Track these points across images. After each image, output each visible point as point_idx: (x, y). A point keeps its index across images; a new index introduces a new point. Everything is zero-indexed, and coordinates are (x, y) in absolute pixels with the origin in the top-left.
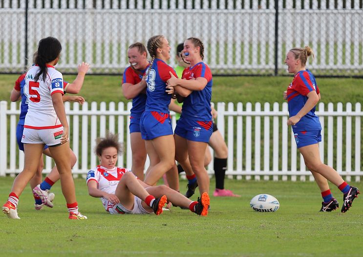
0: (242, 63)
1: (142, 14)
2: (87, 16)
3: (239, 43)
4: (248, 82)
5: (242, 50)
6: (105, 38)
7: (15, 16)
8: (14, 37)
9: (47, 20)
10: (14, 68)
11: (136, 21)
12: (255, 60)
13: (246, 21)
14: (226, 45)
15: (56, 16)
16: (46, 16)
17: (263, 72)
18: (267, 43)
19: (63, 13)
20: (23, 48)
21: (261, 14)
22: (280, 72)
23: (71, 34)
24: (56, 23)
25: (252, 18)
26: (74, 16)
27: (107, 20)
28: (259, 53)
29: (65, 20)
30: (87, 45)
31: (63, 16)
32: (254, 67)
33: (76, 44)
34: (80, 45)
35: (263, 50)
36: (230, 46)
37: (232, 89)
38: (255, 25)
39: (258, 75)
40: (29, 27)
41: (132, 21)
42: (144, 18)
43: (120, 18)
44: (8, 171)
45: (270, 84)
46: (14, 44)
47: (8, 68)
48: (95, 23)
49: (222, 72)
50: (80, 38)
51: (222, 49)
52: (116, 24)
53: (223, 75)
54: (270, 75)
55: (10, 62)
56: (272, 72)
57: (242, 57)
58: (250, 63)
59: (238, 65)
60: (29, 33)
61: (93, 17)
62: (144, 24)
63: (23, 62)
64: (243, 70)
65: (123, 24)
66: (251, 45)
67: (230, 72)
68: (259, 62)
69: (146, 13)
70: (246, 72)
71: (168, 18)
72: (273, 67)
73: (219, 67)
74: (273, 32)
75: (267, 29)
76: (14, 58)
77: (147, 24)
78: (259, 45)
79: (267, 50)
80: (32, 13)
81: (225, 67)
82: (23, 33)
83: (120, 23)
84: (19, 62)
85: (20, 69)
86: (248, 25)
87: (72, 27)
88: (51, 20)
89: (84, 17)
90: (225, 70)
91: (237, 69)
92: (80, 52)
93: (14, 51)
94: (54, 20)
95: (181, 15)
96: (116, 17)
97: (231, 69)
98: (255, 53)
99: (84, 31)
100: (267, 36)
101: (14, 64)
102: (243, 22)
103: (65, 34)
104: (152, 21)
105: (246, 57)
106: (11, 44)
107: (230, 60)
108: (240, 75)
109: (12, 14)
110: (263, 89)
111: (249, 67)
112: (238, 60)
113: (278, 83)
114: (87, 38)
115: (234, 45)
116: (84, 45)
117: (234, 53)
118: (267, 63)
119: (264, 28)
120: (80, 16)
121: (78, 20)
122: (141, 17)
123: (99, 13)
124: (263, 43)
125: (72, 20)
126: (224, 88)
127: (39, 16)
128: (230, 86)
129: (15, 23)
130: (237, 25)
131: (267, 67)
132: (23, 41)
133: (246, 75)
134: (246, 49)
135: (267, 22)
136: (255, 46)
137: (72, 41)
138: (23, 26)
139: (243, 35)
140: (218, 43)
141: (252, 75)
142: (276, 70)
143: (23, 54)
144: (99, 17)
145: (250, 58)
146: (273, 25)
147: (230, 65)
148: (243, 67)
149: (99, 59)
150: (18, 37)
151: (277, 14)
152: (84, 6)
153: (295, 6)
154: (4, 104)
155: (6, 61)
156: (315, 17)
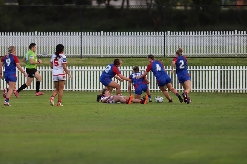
0: (153, 53)
2: (101, 38)
3: (152, 46)
5: (153, 49)
6: (108, 45)
7: (77, 38)
8: (77, 45)
9: (88, 39)
10: (77, 55)
12: (157, 52)
14: (148, 47)
16: (88, 38)
17: (160, 56)
18: (161, 46)
19: (93, 37)
20: (80, 48)
21: (159, 37)
22: (166, 56)
23: (96, 44)
24: (91, 40)
25: (156, 38)
26: (97, 38)
27: (108, 39)
28: (159, 50)
30: (101, 47)
31: (93, 38)
34: (99, 47)
35: (160, 49)
36: (149, 47)
38: (157, 40)
39: (158, 57)
40: (82, 41)
41: (116, 39)
43: (112, 38)
44: (76, 90)
46: (77, 47)
47: (75, 55)
48: (104, 40)
50: (99, 45)
51: (146, 49)
52: (111, 40)
54: (162, 57)
55: (76, 53)
57: (153, 51)
58: (156, 53)
60: (82, 44)
61: (103, 38)
62: (120, 40)
63: (80, 53)
65: (113, 40)
66: (156, 47)
68: (159, 53)
69: (121, 37)
71: (128, 38)
72: (164, 54)
73: (145, 54)
74: (163, 43)
75: (161, 42)
76: (77, 52)
78: (158, 47)
79: (161, 49)
80: (83, 37)
81: (147, 54)
82: (80, 44)
84: (79, 53)
85: (79, 55)
86: (155, 40)
87: (96, 42)
88: (89, 39)
89: (100, 38)
92: (99, 50)
93: (77, 50)
94: (90, 39)
95: (133, 37)
96: (111, 38)
98: (157, 50)
99: (100, 43)
100: (161, 44)
101: (77, 54)
102: (153, 39)
103: (94, 44)
104: (123, 39)
106: (76, 47)
107: (149, 52)
109: (76, 37)
113: (165, 60)
114: (101, 45)
115: (150, 47)
116: (100, 47)
117: (150, 50)
118: (161, 53)
120: (99, 38)
121: (98, 39)
122: (119, 38)
124: (160, 46)
125: (96, 39)
127: (85, 38)
129: (77, 40)
130: (151, 40)
131: (161, 54)
132: (80, 46)
134: (154, 49)
135: (161, 39)
137: (96, 46)
138: (80, 41)
139: (153, 44)
140: (145, 46)
142: (164, 56)
143: (80, 51)
144: (105, 38)
146: (163, 40)
149: (105, 52)
150: (78, 45)
151: (164, 37)
152: (100, 35)
153: (170, 34)
154: (74, 67)
155: (75, 53)
156: (177, 38)
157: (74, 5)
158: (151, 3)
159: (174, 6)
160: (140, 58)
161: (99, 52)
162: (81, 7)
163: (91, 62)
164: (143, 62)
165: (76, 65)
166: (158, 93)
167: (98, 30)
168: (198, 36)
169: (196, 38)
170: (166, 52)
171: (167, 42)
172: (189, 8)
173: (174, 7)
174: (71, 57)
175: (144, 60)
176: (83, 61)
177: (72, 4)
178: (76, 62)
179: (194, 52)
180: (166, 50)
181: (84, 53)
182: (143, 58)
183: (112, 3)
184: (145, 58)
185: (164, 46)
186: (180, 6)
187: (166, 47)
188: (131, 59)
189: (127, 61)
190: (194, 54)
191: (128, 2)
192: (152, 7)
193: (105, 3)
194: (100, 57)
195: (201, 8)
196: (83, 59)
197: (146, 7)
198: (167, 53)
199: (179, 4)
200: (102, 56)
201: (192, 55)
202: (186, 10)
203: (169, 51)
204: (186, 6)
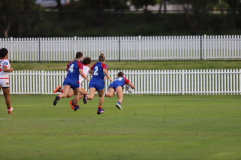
2: (139, 42)
3: (189, 50)
4: (192, 63)
5: (190, 52)
6: (145, 49)
9: (126, 44)
10: (116, 59)
11: (155, 44)
12: (194, 56)
13: (191, 43)
14: (185, 51)
15: (129, 42)
16: (126, 42)
17: (197, 60)
18: (198, 50)
20: (118, 53)
21: (196, 40)
22: (202, 60)
23: (134, 48)
24: (129, 45)
25: (193, 42)
26: (135, 42)
27: (146, 44)
30: (139, 51)
31: (131, 42)
32: (194, 58)
34: (137, 51)
35: (197, 52)
37: (187, 65)
39: (195, 61)
40: (121, 46)
45: (199, 63)
46: (116, 51)
47: (114, 59)
48: (142, 45)
49: (183, 60)
50: (137, 49)
51: (183, 52)
52: (149, 45)
54: (199, 61)
56: (200, 60)
59: (189, 57)
60: (121, 48)
61: (141, 42)
62: (158, 44)
64: (190, 59)
65: (151, 44)
66: (193, 51)
71: (166, 43)
73: (182, 58)
74: (200, 46)
75: (198, 45)
76: (116, 56)
78: (195, 51)
80: (121, 41)
81: (184, 58)
84: (117, 57)
85: (118, 59)
87: (134, 46)
91: (188, 59)
92: (137, 54)
93: (116, 54)
95: (170, 41)
96: (149, 42)
97: (186, 59)
98: (194, 53)
99: (138, 47)
100: (198, 48)
103: (132, 48)
104: (160, 44)
105: (191, 55)
106: (114, 52)
107: (186, 56)
108: (189, 61)
109: (114, 42)
110: (197, 65)
111: (192, 58)
113: (202, 63)
114: (139, 49)
115: (187, 51)
117: (187, 53)
120: (137, 42)
122: (157, 42)
125: (134, 44)
126: (184, 65)
127: (123, 42)
129: (116, 45)
130: (188, 44)
131: (198, 58)
133: (191, 61)
135: (198, 43)
137: (134, 50)
138: (118, 46)
139: (190, 48)
140: (182, 50)
141: (193, 61)
142: (201, 59)
143: (118, 55)
144: (143, 42)
145: (193, 55)
146: (200, 44)
149: (143, 56)
150: (117, 49)
151: (201, 41)
152: (138, 39)
153: (207, 38)
154: (112, 71)
155: (113, 57)
156: (214, 42)
157: (112, 10)
158: (188, 8)
159: (210, 10)
160: (178, 62)
161: (137, 56)
162: (119, 12)
163: (129, 66)
164: (180, 66)
165: (114, 69)
167: (136, 35)
168: (234, 39)
169: (233, 42)
170: (202, 56)
171: (204, 45)
172: (225, 12)
173: (210, 12)
174: (109, 61)
175: (181, 64)
176: (121, 65)
177: (111, 9)
178: (114, 66)
179: (230, 55)
180: (202, 53)
181: (122, 57)
182: (181, 62)
183: (150, 8)
185: (201, 50)
186: (216, 10)
187: (202, 51)
188: (169, 62)
189: (164, 65)
190: (230, 57)
191: (165, 7)
192: (189, 12)
193: (142, 7)
194: (138, 61)
195: (237, 13)
196: (122, 63)
197: (182, 12)
198: (204, 56)
199: (215, 8)
200: (140, 60)
201: (228, 59)
202: (222, 15)
203: (205, 55)
204: (222, 11)
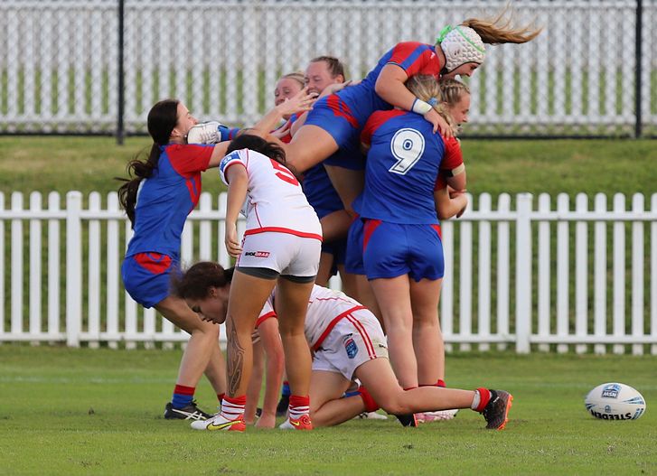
0: (568, 112)
1: (361, 10)
2: (246, 16)
3: (560, 70)
4: (581, 152)
5: (568, 84)
6: (283, 61)
7: (97, 15)
8: (97, 59)
9: (164, 23)
10: (96, 123)
11: (347, 25)
12: (594, 105)
13: (576, 26)
14: (534, 73)
15: (183, 15)
16: (161, 15)
17: (611, 130)
18: (619, 71)
19: (196, 9)
20: (114, 81)
21: (607, 10)
22: (645, 131)
23: (214, 52)
24: (182, 30)
25: (588, 18)
26: (220, 15)
27: (288, 24)
28: (602, 91)
29: (201, 23)
30: (246, 75)
31: (196, 16)
32: (592, 119)
33: (224, 73)
34: (232, 75)
35: (611, 84)
36: (543, 76)
37: (546, 165)
38: (594, 33)
39: (599, 137)
40: (128, 37)
41: (339, 25)
42: (364, 19)
43: (314, 19)
44: (85, 337)
45: (626, 154)
46: (97, 73)
47: (84, 124)
48: (263, 31)
49: (526, 130)
50: (232, 60)
51: (525, 84)
52: (307, 32)
53: (527, 137)
54: (625, 137)
55: (88, 110)
56: (629, 130)
57: (568, 99)
58: (585, 111)
59: (560, 115)
60: (128, 52)
61: (259, 16)
62: (364, 31)
63: (114, 110)
64: (570, 126)
65: (321, 32)
66: (586, 75)
67: (542, 131)
68: (602, 110)
69: (368, 9)
70: (576, 130)
71: (414, 19)
72: (633, 120)
73: (520, 120)
74: (631, 48)
75: (620, 40)
76: (97, 102)
77: (371, 32)
78: (602, 74)
79: (619, 84)
80: (133, 9)
81: (532, 120)
82: (114, 51)
83: (314, 31)
84: (106, 111)
85: (108, 124)
86: (579, 32)
87: (214, 38)
88: (172, 23)
89: (240, 17)
90: (532, 126)
91: (558, 125)
92: (232, 89)
93: (97, 87)
94: (178, 23)
95: (440, 13)
96: (307, 17)
97: (544, 125)
98: (594, 91)
99: (240, 45)
100: (620, 55)
101: (97, 115)
102: (568, 26)
103: (201, 52)
104: (381, 25)
105: (576, 98)
106: (89, 73)
107: (543, 105)
108: (563, 137)
109: (91, 12)
110: (611, 166)
111: (583, 120)
112: (559, 105)
113: (643, 154)
114: (246, 60)
115: (551, 73)
116: (240, 74)
117: (551, 91)
118: (619, 112)
119: (612, 40)
120: (233, 16)
121: (227, 24)
122: (357, 17)
123: (271, 9)
124: (612, 70)
125: (215, 23)
126: (530, 163)
127: (147, 15)
128: (543, 160)
129: (97, 30)
130: (558, 33)
131: (620, 120)
132: (114, 67)
133: (577, 137)
134: (576, 84)
135: (620, 26)
136: (594, 77)
137: (215, 68)
138: (114, 37)
139: (568, 55)
140: (517, 71)
141: (589, 137)
142: (638, 125)
143: (114, 95)
144: (271, 16)
145: (585, 101)
146: (631, 33)
147: (543, 116)
148: (569, 120)
150: (104, 58)
151: (639, 11)
154: (75, 197)
155: (79, 108)
160: (488, 145)
161: (232, 103)
164: (504, 167)
165: (86, 186)
166: (599, 359)
170: (645, 106)
174: (55, 133)
175: (508, 157)
178: (89, 168)
180: (645, 91)
181: (139, 110)
182: (506, 145)
184: (517, 145)
185: (638, 70)
187: (645, 77)
196: (133, 145)
198: (654, 110)
